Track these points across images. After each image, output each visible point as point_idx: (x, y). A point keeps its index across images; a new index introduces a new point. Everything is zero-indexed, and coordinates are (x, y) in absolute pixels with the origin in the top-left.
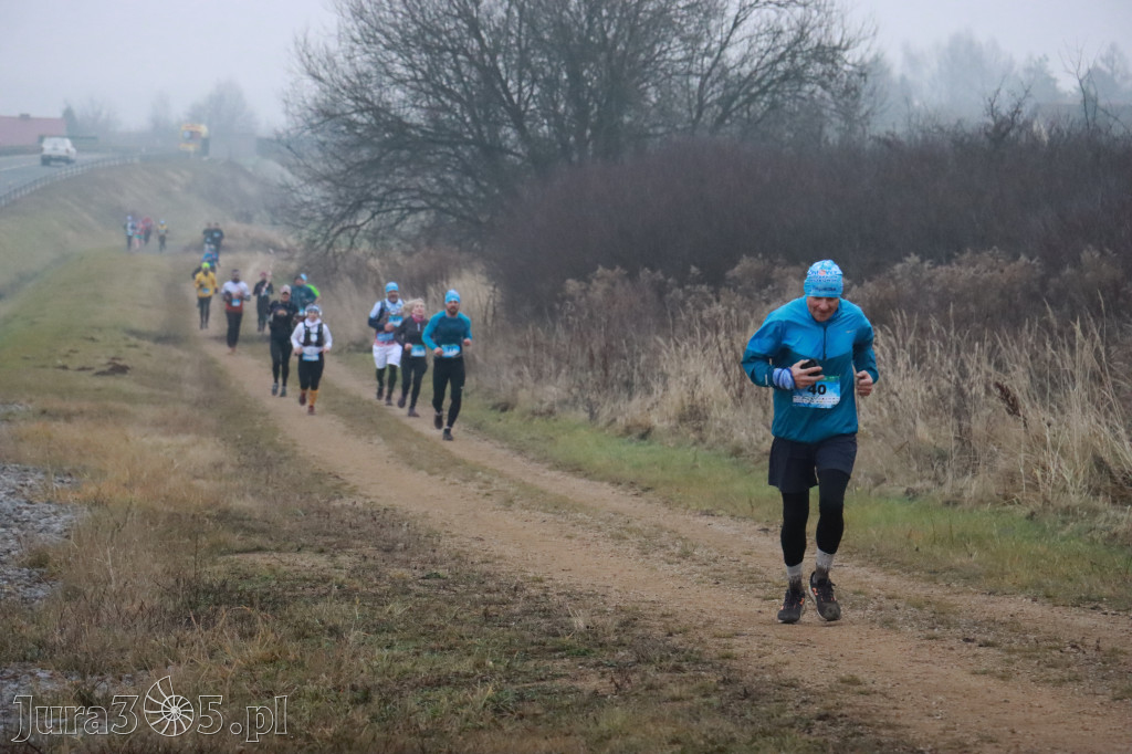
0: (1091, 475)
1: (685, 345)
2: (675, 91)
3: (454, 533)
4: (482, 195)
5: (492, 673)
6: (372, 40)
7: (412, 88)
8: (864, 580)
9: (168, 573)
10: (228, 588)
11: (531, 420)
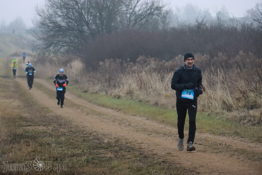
0: (222, 105)
1: (128, 76)
2: (124, 18)
3: (75, 121)
4: (79, 42)
5: (86, 153)
6: (53, 7)
7: (62, 18)
8: (171, 130)
9: (9, 131)
10: (23, 135)
11: (92, 94)
